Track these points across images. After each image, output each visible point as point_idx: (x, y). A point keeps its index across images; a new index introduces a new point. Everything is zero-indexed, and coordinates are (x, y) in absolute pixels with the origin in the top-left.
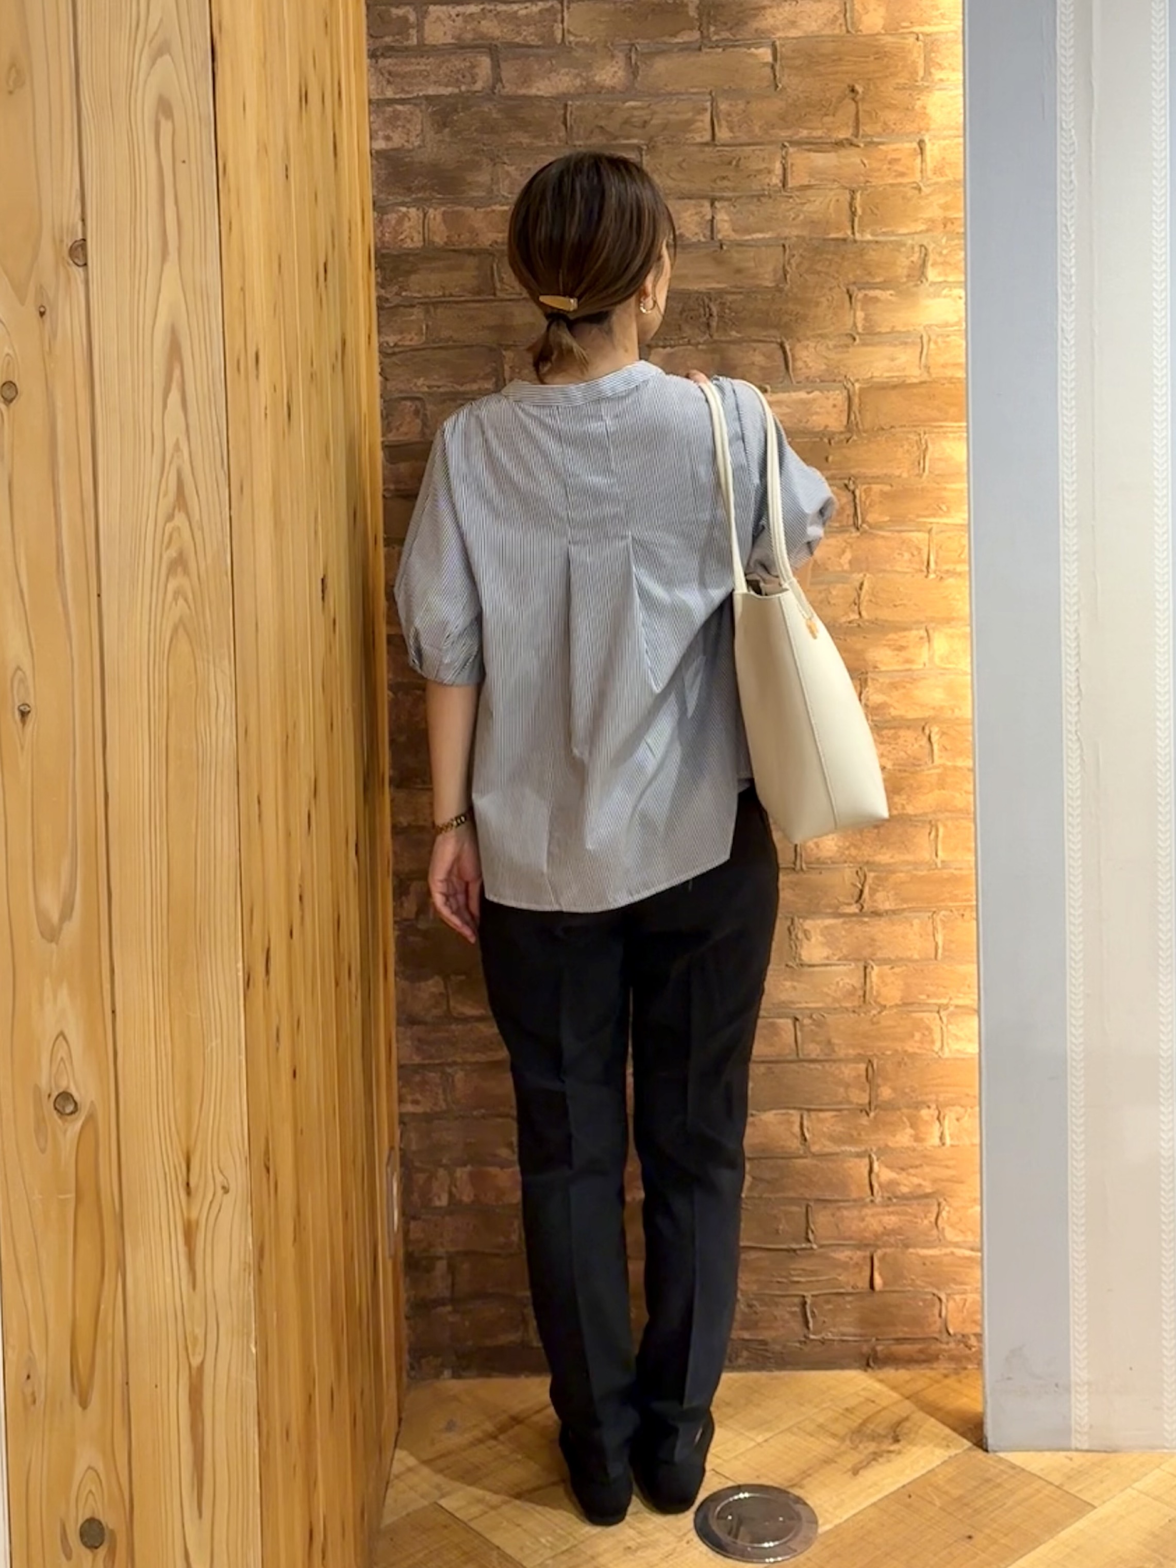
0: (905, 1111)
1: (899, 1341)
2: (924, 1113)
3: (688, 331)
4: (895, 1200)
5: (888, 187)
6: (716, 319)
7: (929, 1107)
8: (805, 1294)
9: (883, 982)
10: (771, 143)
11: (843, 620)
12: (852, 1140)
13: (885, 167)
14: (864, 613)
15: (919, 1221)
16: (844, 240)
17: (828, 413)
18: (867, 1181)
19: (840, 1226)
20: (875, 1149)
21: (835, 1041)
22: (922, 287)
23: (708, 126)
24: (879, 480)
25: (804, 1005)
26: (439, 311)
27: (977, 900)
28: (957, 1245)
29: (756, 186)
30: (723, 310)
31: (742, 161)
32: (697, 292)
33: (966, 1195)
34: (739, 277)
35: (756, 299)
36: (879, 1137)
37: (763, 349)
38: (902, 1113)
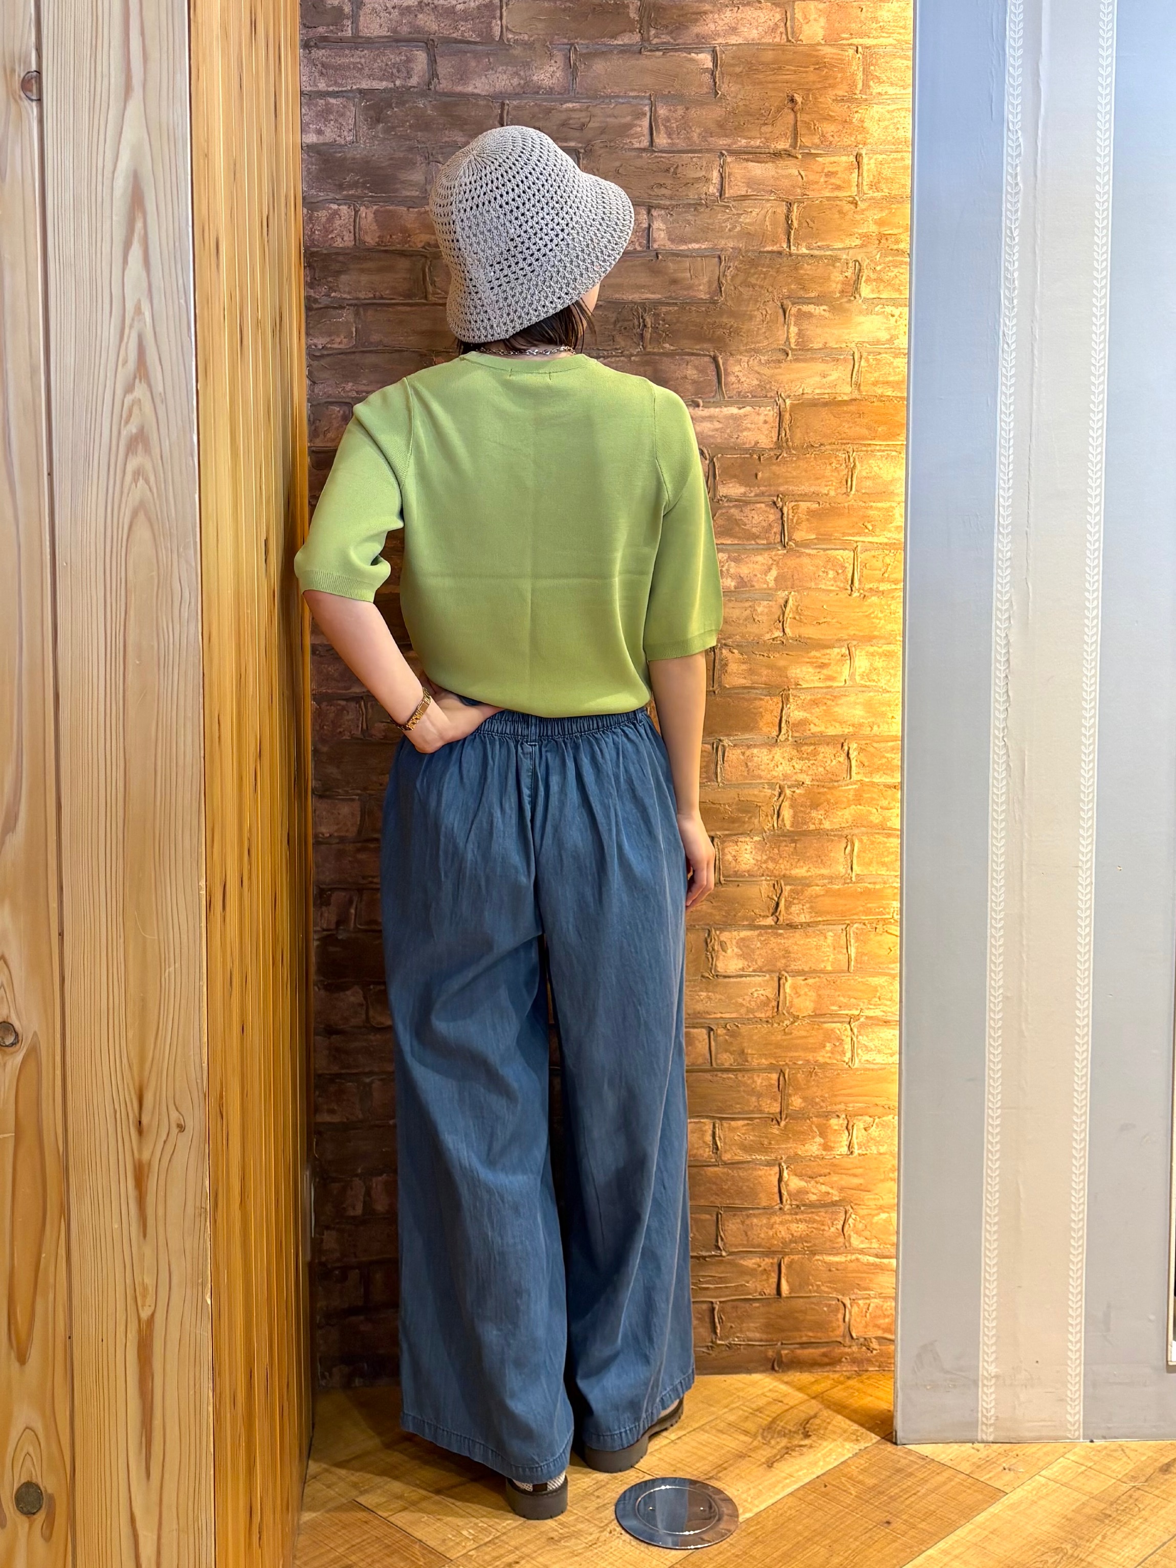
0: (815, 1119)
1: (804, 1345)
2: (834, 1122)
3: (621, 342)
4: (802, 1208)
5: (824, 201)
6: (650, 330)
7: (838, 1116)
8: (713, 1300)
9: (796, 993)
10: (708, 151)
11: (768, 636)
12: (762, 1148)
13: (822, 180)
14: (788, 631)
15: (827, 1228)
16: (780, 253)
17: (760, 429)
18: (776, 1190)
19: (749, 1233)
20: (785, 1158)
21: (749, 1051)
22: (855, 302)
23: (647, 131)
24: (804, 495)
25: (719, 1015)
26: (369, 313)
28: (862, 1252)
29: (693, 195)
30: (656, 321)
31: (680, 170)
32: (632, 302)
33: (872, 1203)
34: (673, 287)
35: (690, 311)
36: (789, 1146)
37: (697, 363)
38: (812, 1123)
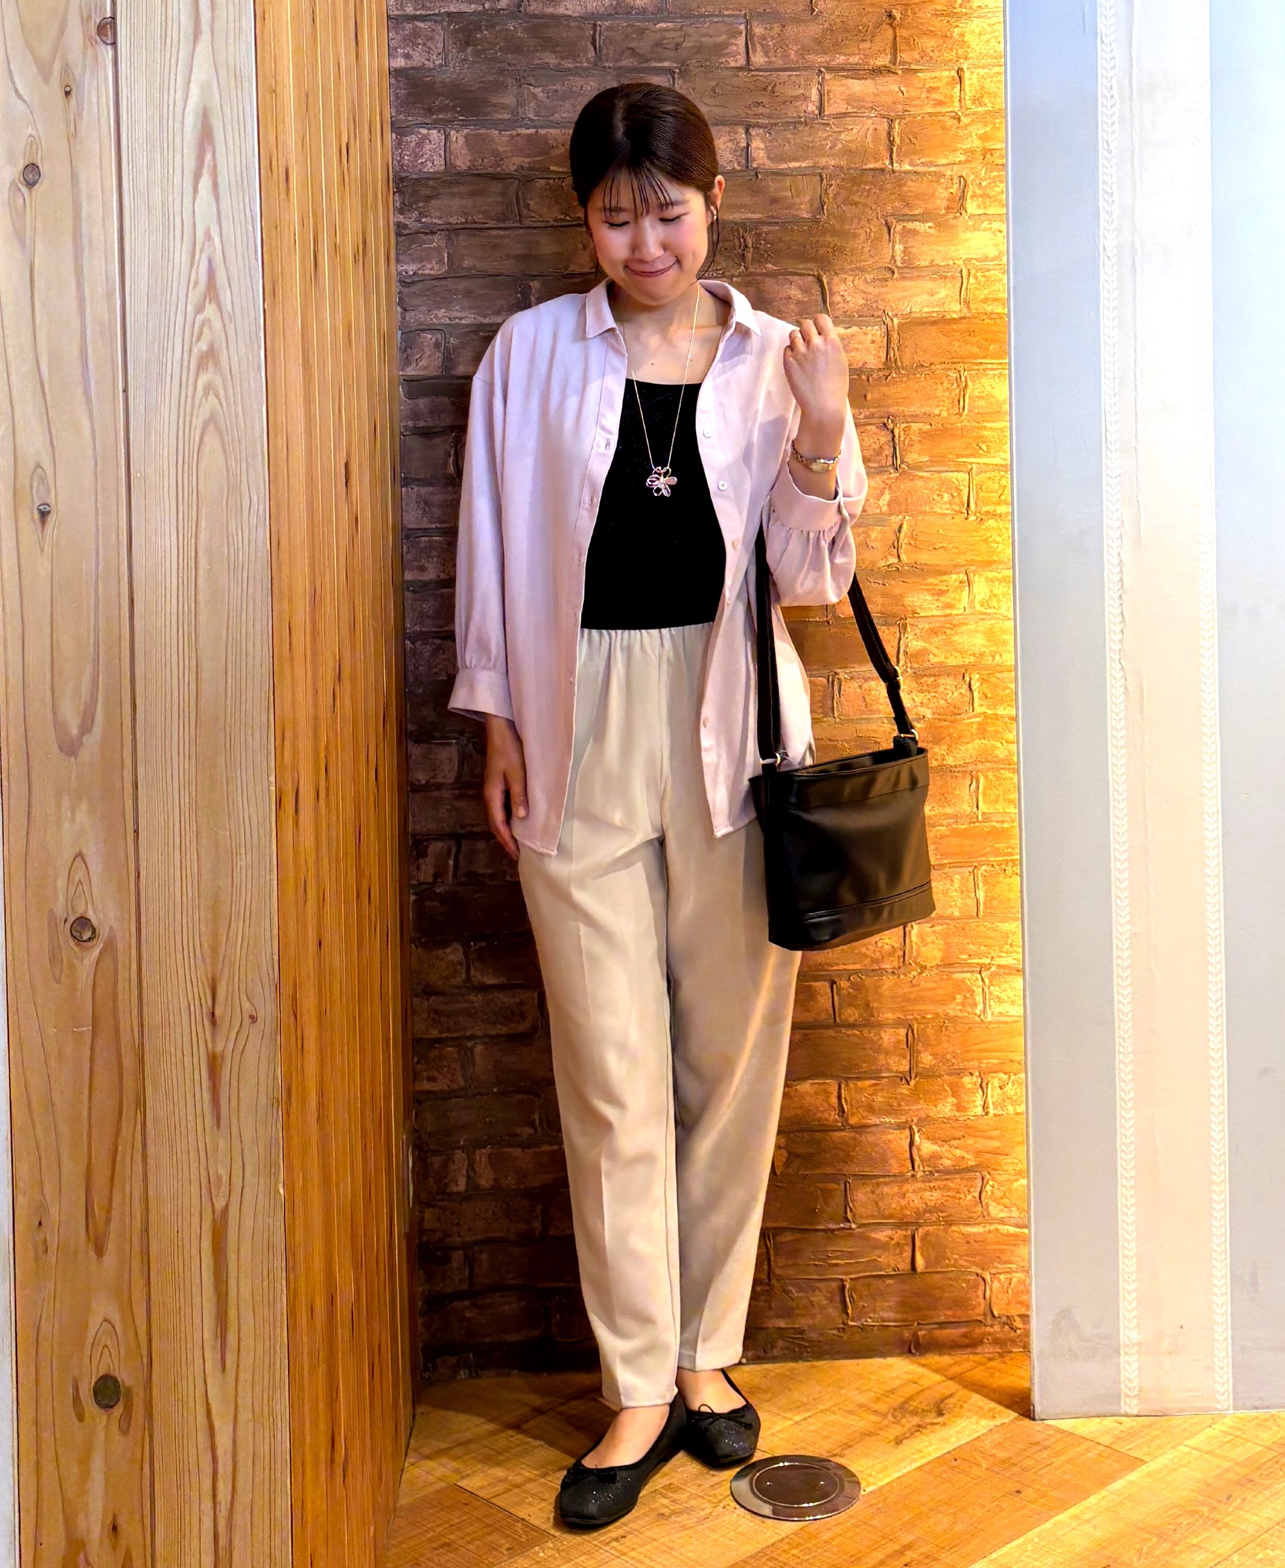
0: (946, 1077)
1: (942, 1325)
2: (967, 1080)
4: (936, 1175)
5: (927, 116)
6: (751, 250)
7: (971, 1074)
8: (843, 1277)
9: (923, 941)
10: (806, 68)
11: (883, 563)
12: (890, 1110)
13: (924, 95)
14: (903, 557)
16: (882, 170)
17: (867, 349)
18: (908, 1155)
19: (880, 1204)
20: (915, 1120)
21: (875, 1005)
22: (961, 219)
23: (742, 50)
24: (917, 419)
25: (842, 967)
26: (461, 238)
27: (1021, 853)
28: (1002, 1222)
29: (791, 113)
30: (757, 241)
31: (777, 88)
32: (732, 222)
33: (1010, 1168)
34: (775, 207)
35: (792, 230)
36: (919, 1107)
37: (800, 282)
38: (944, 1081)
